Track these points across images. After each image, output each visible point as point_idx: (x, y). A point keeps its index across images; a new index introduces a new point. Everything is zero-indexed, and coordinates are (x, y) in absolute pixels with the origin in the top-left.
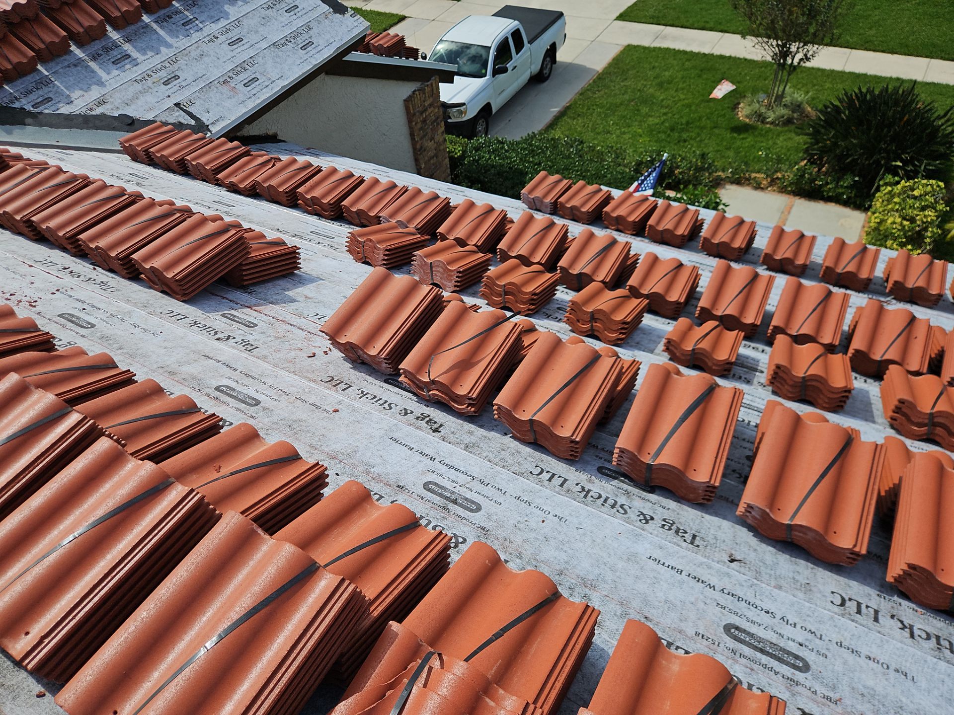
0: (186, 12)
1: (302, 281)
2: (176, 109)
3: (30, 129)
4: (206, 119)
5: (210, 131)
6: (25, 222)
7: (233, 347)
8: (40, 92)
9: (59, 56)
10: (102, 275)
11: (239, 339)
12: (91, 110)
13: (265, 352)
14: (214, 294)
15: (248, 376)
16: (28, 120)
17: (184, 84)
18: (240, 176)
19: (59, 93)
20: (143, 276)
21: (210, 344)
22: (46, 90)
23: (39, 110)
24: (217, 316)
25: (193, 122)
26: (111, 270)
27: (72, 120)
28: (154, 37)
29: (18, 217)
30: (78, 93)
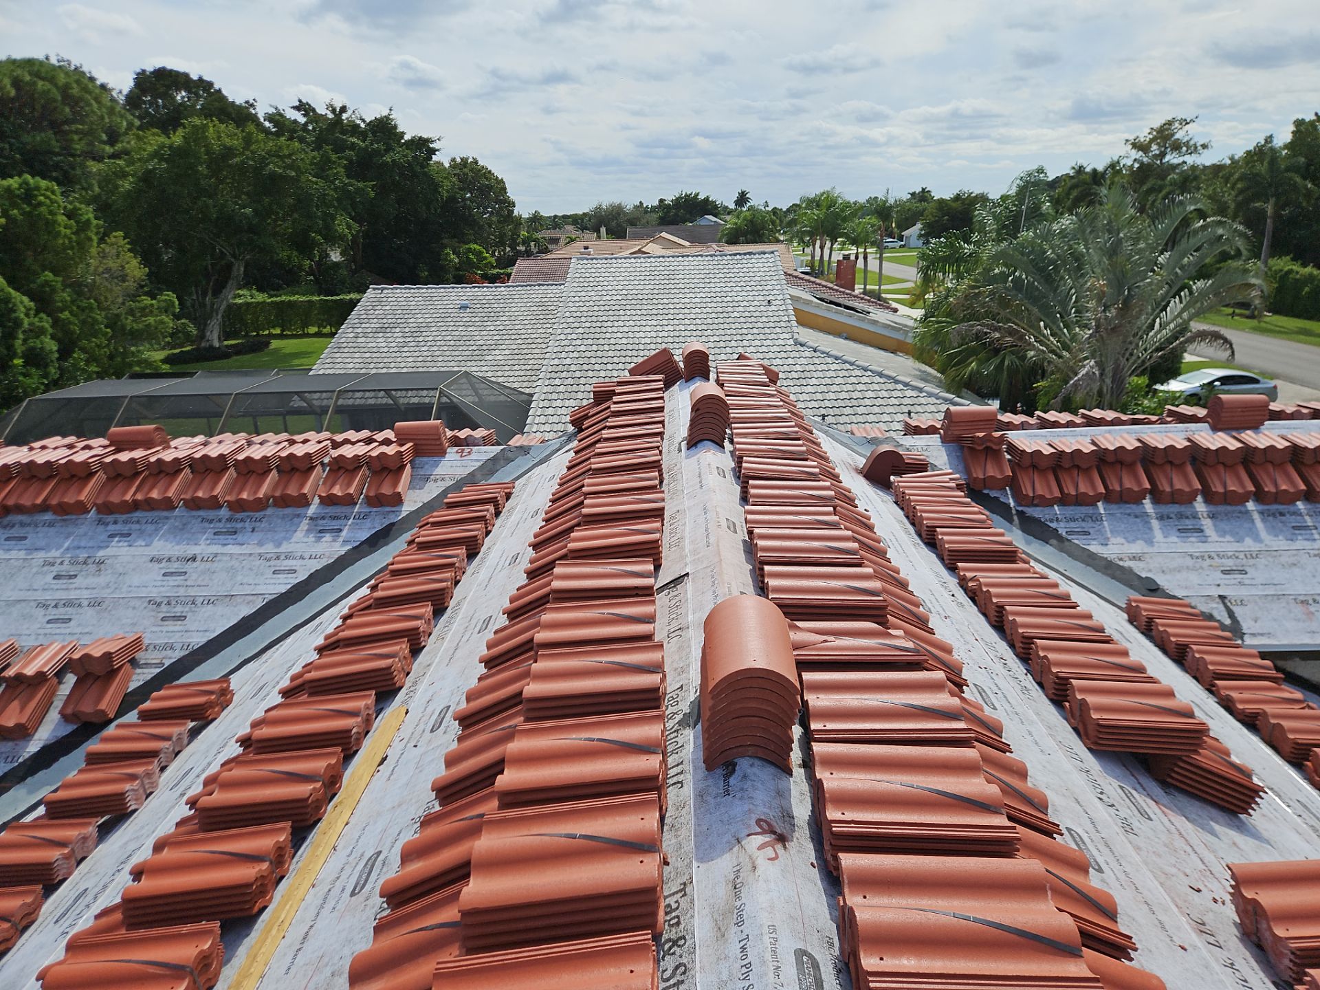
0: (1307, 518)
1: (1242, 828)
2: (1218, 600)
3: (1048, 548)
4: (1246, 626)
5: (1243, 640)
6: (998, 607)
7: (1110, 816)
8: (1083, 524)
9: (1127, 502)
10: (1029, 682)
11: (1122, 815)
12: (1121, 559)
13: (1142, 845)
14: (1125, 766)
15: (1107, 845)
16: (1053, 541)
17: (1247, 582)
18: (1246, 695)
19: (1100, 532)
20: (1067, 704)
21: (1090, 797)
22: (1091, 524)
23: (1070, 537)
24: (1116, 783)
25: (1228, 622)
26: (1040, 684)
27: (1094, 559)
28: (1246, 525)
29: (995, 600)
30: (1120, 540)
